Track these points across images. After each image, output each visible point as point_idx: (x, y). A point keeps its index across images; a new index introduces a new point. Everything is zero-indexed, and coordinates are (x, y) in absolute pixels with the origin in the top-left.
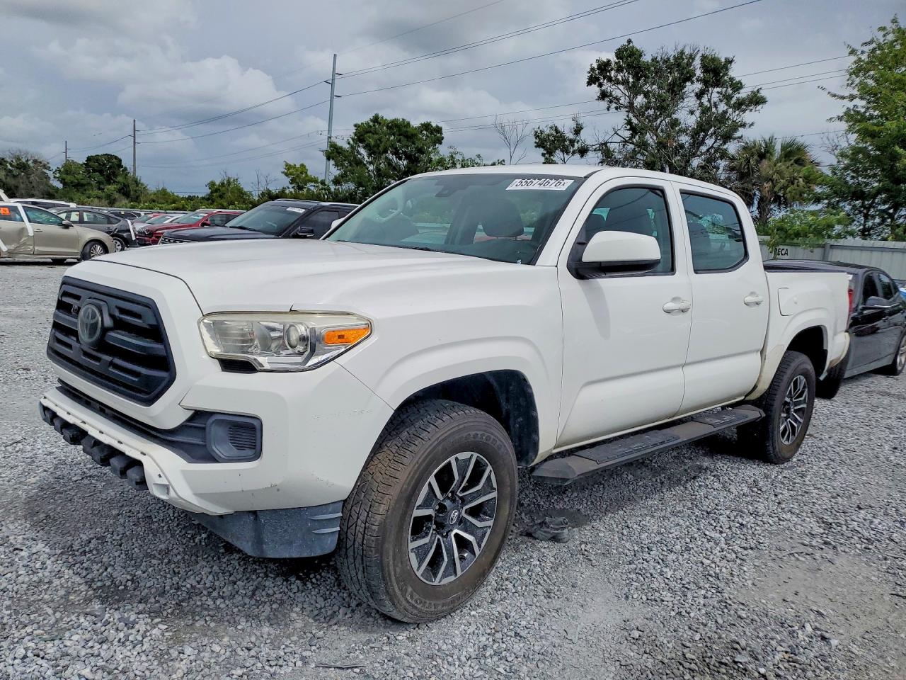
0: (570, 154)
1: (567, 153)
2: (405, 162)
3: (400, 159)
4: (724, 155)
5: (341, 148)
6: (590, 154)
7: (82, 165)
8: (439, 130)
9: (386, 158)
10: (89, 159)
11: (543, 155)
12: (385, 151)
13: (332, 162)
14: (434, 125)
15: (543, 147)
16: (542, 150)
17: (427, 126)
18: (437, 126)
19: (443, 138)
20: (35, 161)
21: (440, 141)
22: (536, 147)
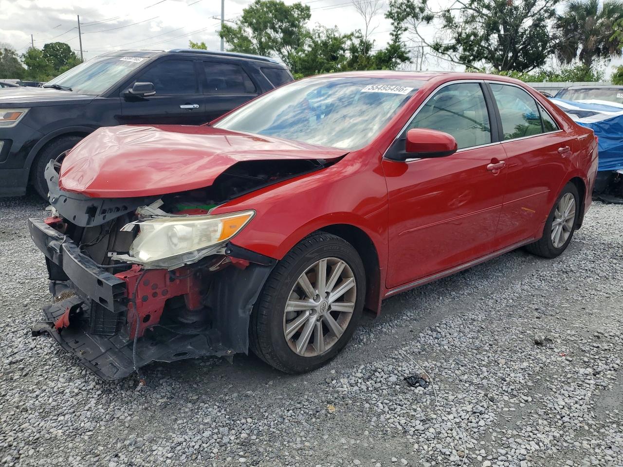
0: (420, 20)
1: (417, 19)
2: (282, 35)
3: (277, 32)
4: (552, 14)
5: (231, 28)
6: (435, 21)
7: (41, 52)
8: (308, 9)
9: (266, 33)
10: (46, 46)
11: (393, 24)
12: (266, 28)
13: (225, 39)
14: (303, 5)
15: (392, 18)
16: (391, 21)
17: (298, 6)
18: (306, 6)
19: (310, 15)
20: (6, 50)
21: (309, 16)
22: (386, 18)
